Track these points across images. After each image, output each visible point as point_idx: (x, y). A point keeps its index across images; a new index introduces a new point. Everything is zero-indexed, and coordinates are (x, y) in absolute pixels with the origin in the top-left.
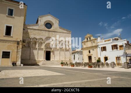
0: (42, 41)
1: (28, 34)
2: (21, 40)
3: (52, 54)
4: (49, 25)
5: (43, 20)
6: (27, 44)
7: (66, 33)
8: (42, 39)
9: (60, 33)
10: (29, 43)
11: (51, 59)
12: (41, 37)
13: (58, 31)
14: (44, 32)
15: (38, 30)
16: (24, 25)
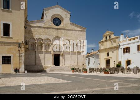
0: (49, 42)
1: (32, 33)
2: (23, 42)
3: (61, 58)
4: (57, 21)
5: (49, 14)
6: (31, 46)
7: (79, 31)
8: (49, 39)
9: (71, 31)
10: (33, 45)
11: (61, 65)
12: (48, 37)
13: (69, 29)
14: (51, 30)
15: (44, 28)
16: (26, 21)
